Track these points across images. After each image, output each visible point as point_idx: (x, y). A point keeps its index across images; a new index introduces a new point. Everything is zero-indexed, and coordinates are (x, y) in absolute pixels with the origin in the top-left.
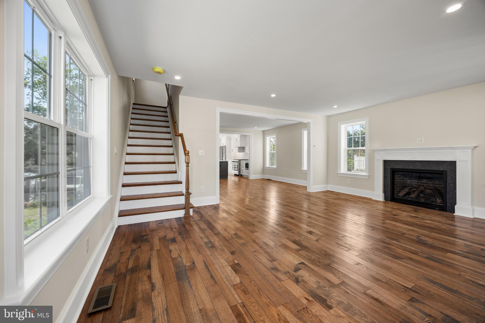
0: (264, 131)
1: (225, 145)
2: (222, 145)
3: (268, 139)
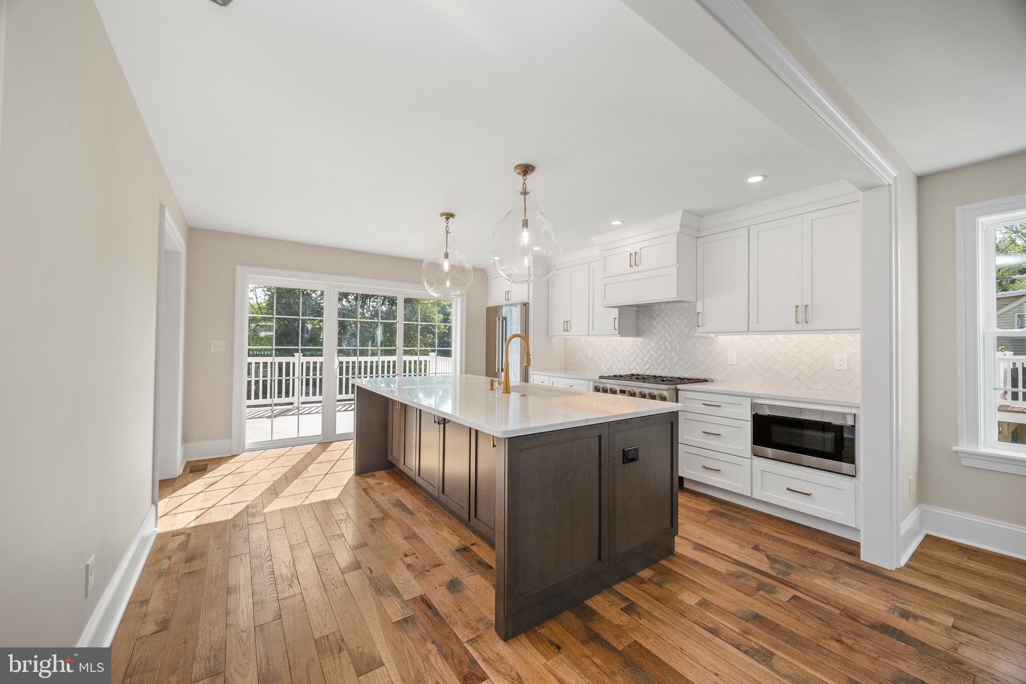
1: (525, 300)
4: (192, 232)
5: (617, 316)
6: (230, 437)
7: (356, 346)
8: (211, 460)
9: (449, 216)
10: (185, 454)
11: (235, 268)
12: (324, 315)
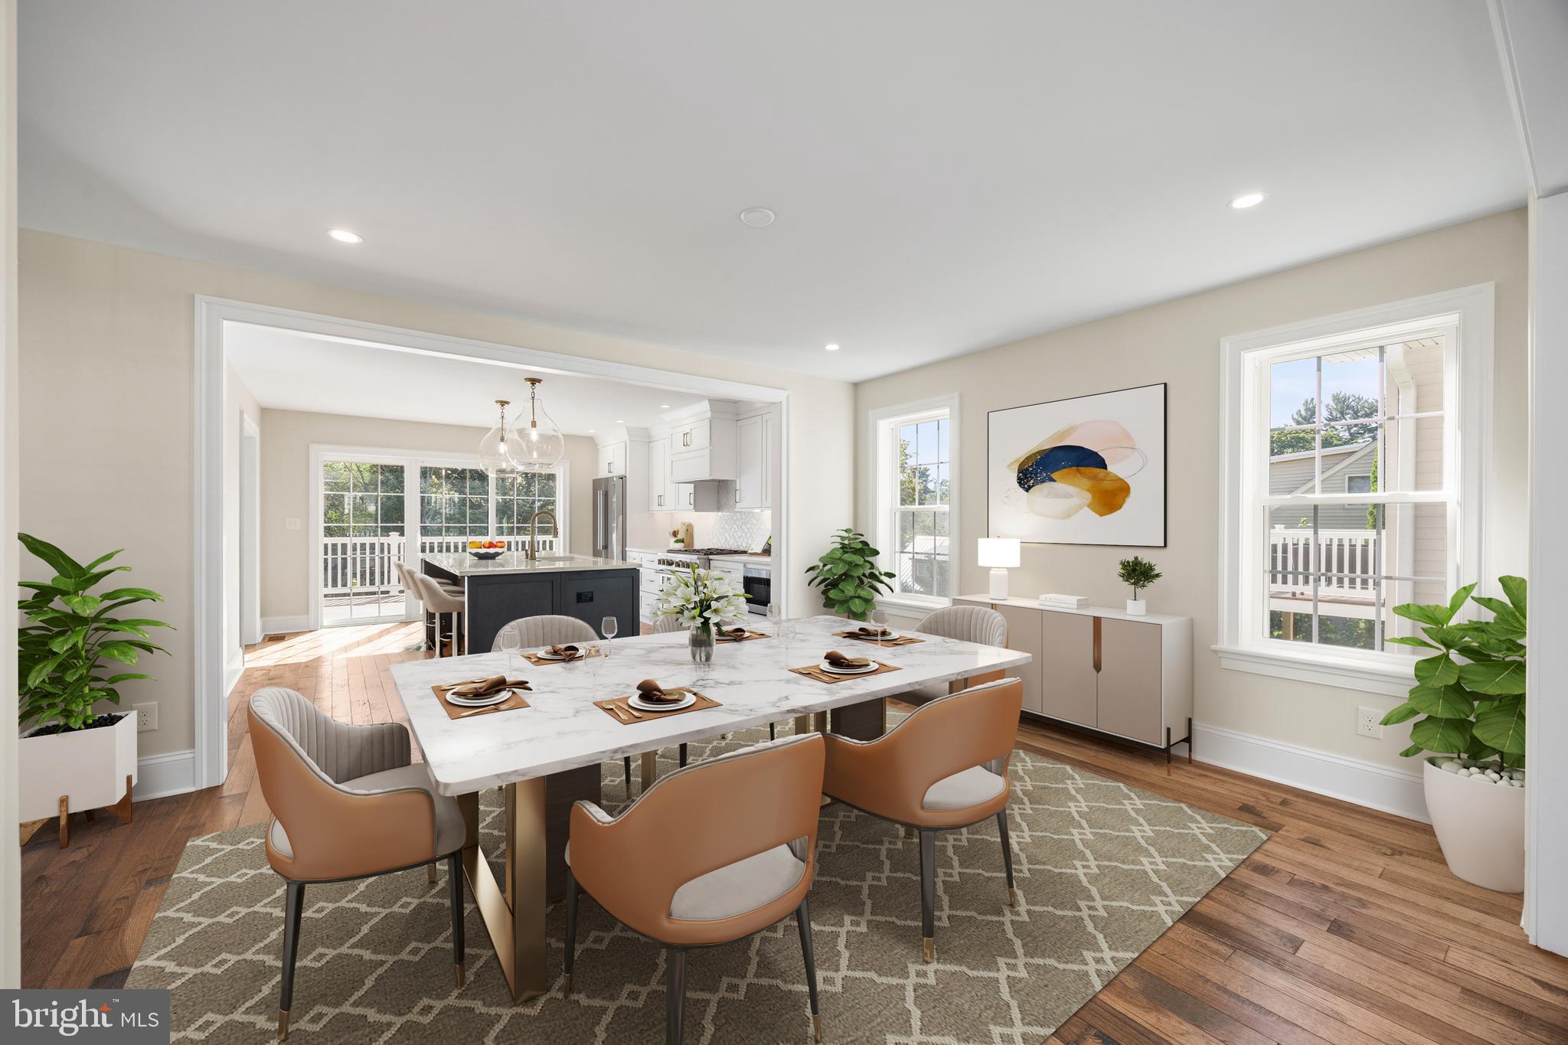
0: (856, 386)
1: (622, 473)
2: (603, 473)
3: (886, 431)
4: (266, 414)
5: (692, 491)
6: (307, 613)
7: (441, 523)
8: (289, 634)
9: (503, 403)
10: (263, 629)
11: (308, 446)
12: (405, 492)
